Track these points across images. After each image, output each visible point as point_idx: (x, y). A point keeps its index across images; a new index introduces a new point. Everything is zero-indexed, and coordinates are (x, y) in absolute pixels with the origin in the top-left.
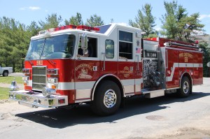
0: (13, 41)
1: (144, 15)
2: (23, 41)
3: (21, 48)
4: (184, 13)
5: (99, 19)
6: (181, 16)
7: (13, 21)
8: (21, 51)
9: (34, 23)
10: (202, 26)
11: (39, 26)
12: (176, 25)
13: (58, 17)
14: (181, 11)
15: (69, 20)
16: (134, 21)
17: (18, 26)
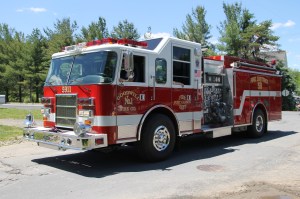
0: (5, 57)
1: (196, 21)
2: (21, 57)
3: (17, 68)
4: (252, 20)
5: (131, 27)
6: (246, 24)
7: (5, 27)
8: (18, 72)
9: (37, 32)
10: (276, 39)
11: (45, 35)
12: (239, 37)
13: (71, 23)
14: (247, 17)
15: (87, 28)
16: (180, 30)
17: (13, 35)
